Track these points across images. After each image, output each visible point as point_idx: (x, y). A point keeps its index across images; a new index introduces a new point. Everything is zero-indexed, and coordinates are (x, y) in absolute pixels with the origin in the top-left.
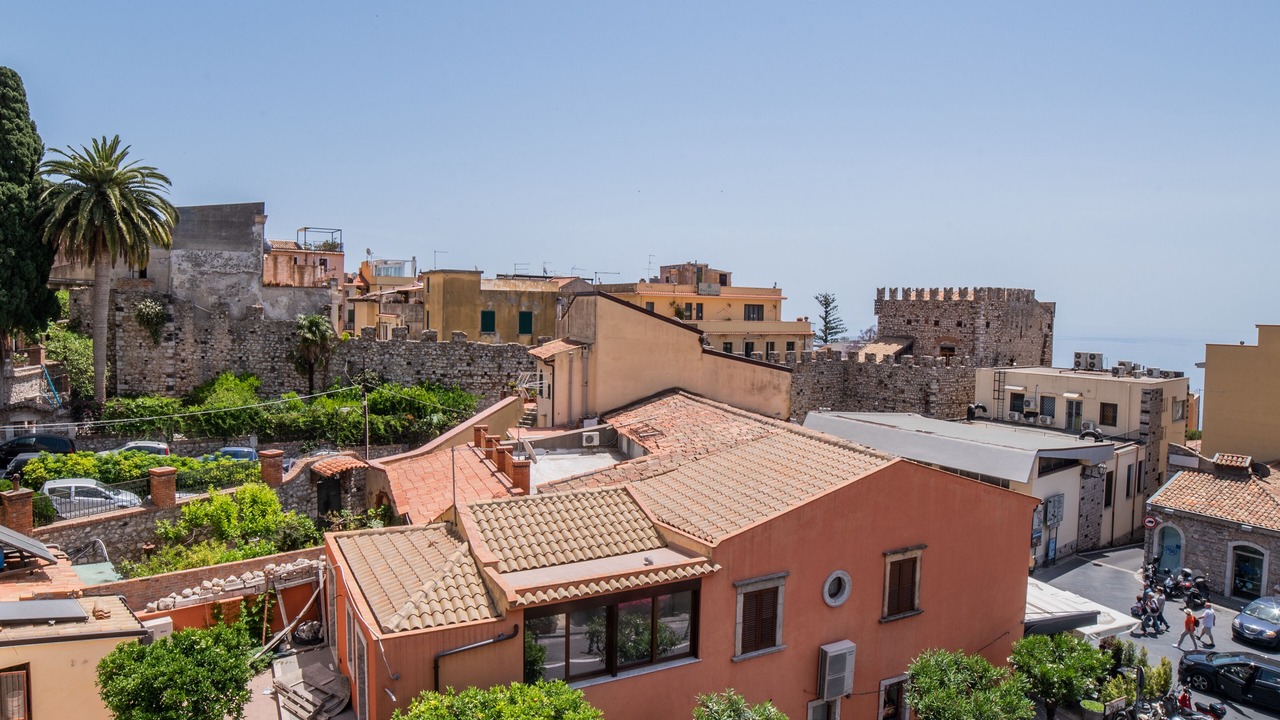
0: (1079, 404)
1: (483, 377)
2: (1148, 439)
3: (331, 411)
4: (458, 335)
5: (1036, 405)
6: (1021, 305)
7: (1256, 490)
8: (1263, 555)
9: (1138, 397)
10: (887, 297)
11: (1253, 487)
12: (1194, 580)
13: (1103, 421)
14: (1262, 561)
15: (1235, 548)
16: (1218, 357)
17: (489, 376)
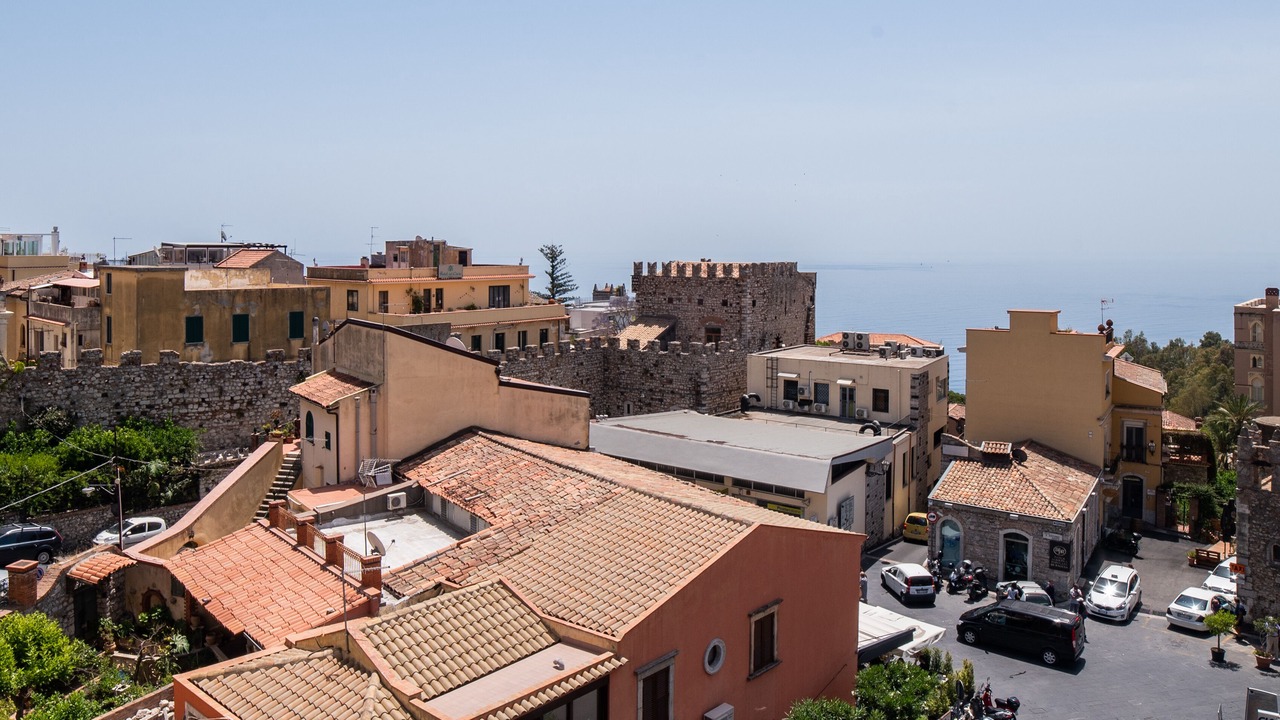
0: (852, 390)
1: (200, 405)
2: (918, 424)
3: (18, 473)
4: (167, 354)
5: (810, 392)
6: (784, 279)
7: (1017, 476)
8: (1027, 540)
9: (907, 382)
10: (645, 273)
11: (1015, 473)
12: (974, 571)
13: (876, 408)
14: (1026, 545)
15: (1006, 536)
16: (977, 342)
17: (209, 403)
